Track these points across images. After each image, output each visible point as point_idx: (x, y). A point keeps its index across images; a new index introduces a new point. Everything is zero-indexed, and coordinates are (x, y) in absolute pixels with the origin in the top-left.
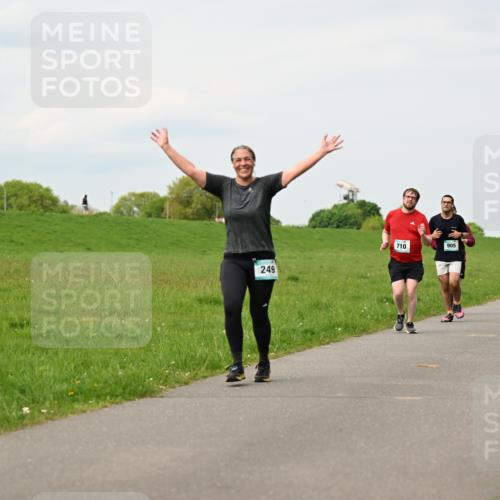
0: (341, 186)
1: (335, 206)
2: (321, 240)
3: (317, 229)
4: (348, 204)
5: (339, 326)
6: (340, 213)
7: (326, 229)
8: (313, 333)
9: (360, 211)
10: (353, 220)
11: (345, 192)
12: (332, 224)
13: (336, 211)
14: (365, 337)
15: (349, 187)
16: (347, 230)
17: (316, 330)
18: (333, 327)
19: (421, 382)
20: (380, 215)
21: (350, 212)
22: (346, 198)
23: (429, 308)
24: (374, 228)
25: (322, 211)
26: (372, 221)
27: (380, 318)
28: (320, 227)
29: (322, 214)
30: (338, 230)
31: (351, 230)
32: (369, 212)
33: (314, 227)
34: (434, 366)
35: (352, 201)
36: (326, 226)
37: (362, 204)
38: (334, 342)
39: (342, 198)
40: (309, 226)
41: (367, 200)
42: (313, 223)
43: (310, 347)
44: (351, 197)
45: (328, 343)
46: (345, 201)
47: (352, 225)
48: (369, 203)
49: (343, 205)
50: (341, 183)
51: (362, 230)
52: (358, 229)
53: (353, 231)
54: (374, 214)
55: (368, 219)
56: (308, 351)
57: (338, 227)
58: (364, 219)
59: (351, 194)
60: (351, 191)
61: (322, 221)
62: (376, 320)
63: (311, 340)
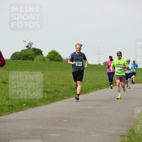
0: (25, 42)
1: (23, 50)
2: (16, 65)
3: (14, 60)
4: (28, 49)
5: (24, 103)
6: (25, 54)
7: (18, 61)
8: (13, 107)
9: (33, 52)
10: (30, 57)
11: (27, 44)
12: (21, 58)
13: (23, 52)
14: (36, 109)
15: (28, 42)
16: (28, 61)
17: (14, 105)
18: (21, 104)
19: (60, 128)
20: (42, 54)
21: (29, 53)
22: (27, 47)
23: (64, 95)
24: (39, 60)
25: (17, 53)
26: (39, 57)
27: (42, 99)
28: (15, 60)
29: (17, 54)
30: (24, 61)
31: (29, 61)
32: (38, 53)
33: (13, 60)
34: (66, 121)
35: (30, 48)
36: (19, 59)
37: (35, 49)
38: (22, 110)
39: (26, 47)
40: (11, 59)
41: (37, 48)
42: (13, 58)
43: (11, 113)
44: (29, 46)
45: (19, 111)
46: (27, 48)
47: (30, 59)
48: (37, 49)
49: (26, 50)
50: (25, 40)
51: (34, 61)
52: (33, 60)
53: (31, 61)
54: (39, 54)
55: (37, 56)
56: (10, 114)
57: (24, 60)
58: (35, 56)
59: (29, 45)
60: (29, 44)
61: (17, 57)
62: (40, 101)
63: (12, 110)
